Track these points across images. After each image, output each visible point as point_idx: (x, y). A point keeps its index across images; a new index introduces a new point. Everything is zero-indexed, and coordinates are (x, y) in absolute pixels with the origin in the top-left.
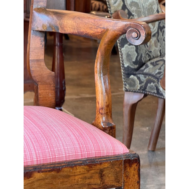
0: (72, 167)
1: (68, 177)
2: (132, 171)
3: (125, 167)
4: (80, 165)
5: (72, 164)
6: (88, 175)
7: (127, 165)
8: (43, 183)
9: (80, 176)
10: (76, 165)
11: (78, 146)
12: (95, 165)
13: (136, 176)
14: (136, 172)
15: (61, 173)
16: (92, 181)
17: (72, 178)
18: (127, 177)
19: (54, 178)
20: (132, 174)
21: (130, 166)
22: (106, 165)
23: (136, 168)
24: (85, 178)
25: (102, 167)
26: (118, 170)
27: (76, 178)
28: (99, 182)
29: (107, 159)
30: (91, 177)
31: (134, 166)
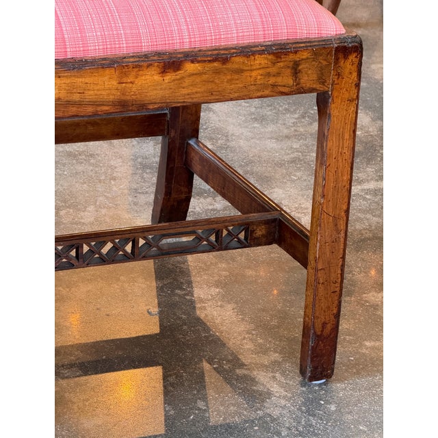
0: (248, 57)
1: (240, 71)
2: (348, 65)
3: (337, 59)
4: (261, 53)
5: (247, 51)
6: (273, 70)
7: (341, 55)
8: (198, 80)
9: (261, 72)
10: (254, 53)
11: (259, 20)
12: (286, 54)
13: (355, 74)
14: (354, 68)
15: (229, 66)
16: (279, 80)
17: (247, 74)
18: (339, 75)
19: (217, 72)
20: (347, 71)
21: (346, 57)
22: (305, 55)
23: (356, 61)
24: (269, 75)
25: (297, 57)
26: (325, 63)
27: (254, 74)
28: (291, 82)
29: (308, 44)
30: (278, 74)
31: (353, 57)
